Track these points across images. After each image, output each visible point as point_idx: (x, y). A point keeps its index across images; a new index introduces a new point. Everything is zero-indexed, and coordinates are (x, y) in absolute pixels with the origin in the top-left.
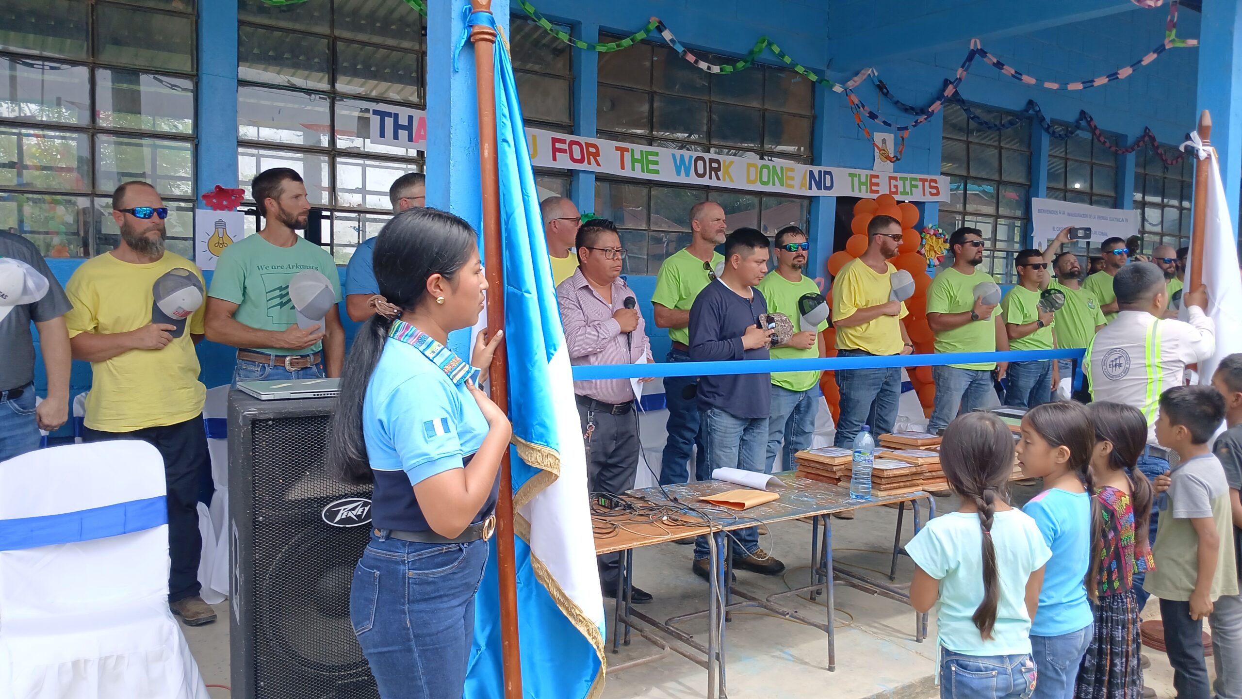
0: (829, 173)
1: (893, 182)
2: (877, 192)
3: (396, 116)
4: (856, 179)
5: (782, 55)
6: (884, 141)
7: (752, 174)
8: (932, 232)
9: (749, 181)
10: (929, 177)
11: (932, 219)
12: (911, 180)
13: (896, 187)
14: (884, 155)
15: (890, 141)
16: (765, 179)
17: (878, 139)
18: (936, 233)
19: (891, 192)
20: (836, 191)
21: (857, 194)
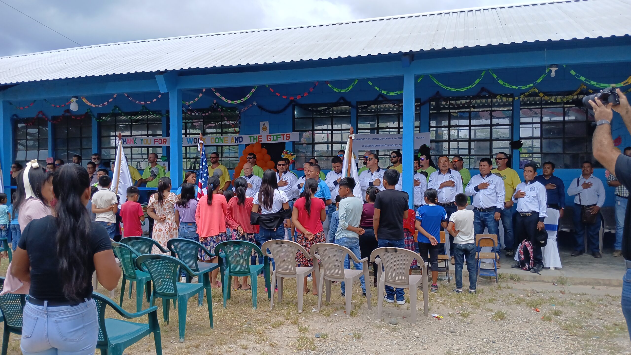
0: (242, 137)
4: (252, 138)
6: (264, 124)
7: (213, 140)
8: (284, 153)
9: (211, 143)
10: (286, 134)
11: (288, 148)
12: (277, 135)
13: (269, 138)
14: (264, 129)
15: (267, 124)
16: (217, 141)
17: (261, 123)
18: (287, 153)
19: (268, 141)
20: (244, 142)
21: (252, 142)
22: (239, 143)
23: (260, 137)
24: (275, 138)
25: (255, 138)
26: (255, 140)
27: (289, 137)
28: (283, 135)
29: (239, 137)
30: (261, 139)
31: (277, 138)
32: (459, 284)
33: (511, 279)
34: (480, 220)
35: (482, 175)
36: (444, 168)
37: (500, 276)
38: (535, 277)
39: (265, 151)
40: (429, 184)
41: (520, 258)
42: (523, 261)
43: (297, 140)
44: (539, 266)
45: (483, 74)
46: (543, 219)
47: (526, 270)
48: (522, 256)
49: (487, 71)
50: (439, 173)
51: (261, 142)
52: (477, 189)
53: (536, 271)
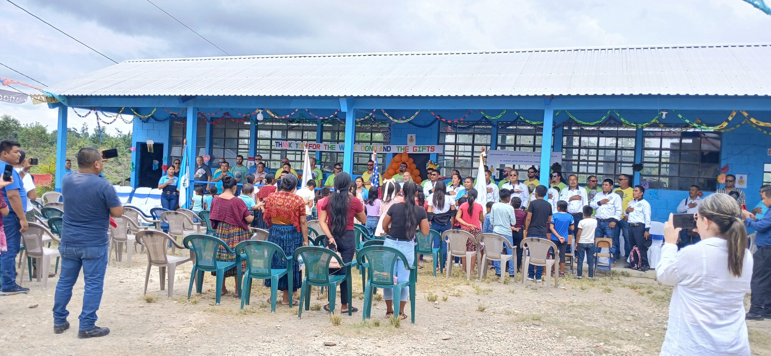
0: (390, 147)
1: (415, 148)
3: (279, 143)
4: (400, 148)
6: (411, 136)
7: (363, 148)
8: (429, 163)
9: (362, 150)
10: (431, 146)
11: (433, 158)
12: (423, 147)
13: (416, 149)
14: (411, 140)
15: (414, 136)
16: (367, 149)
17: (409, 136)
18: (431, 163)
19: (414, 151)
20: (392, 152)
21: (400, 152)
22: (387, 152)
23: (407, 148)
24: (421, 149)
25: (403, 148)
26: (402, 150)
27: (434, 149)
28: (428, 147)
29: (388, 147)
30: (408, 149)
31: (423, 149)
32: (580, 273)
33: (622, 275)
34: (601, 229)
35: (604, 193)
36: (573, 185)
37: (614, 272)
38: (641, 274)
39: (411, 160)
40: (561, 197)
41: (630, 260)
42: (633, 262)
43: (441, 152)
44: (646, 267)
45: (608, 113)
46: (648, 229)
47: (635, 269)
48: (633, 258)
49: (612, 110)
50: (569, 189)
51: (408, 152)
52: (599, 204)
53: (642, 270)
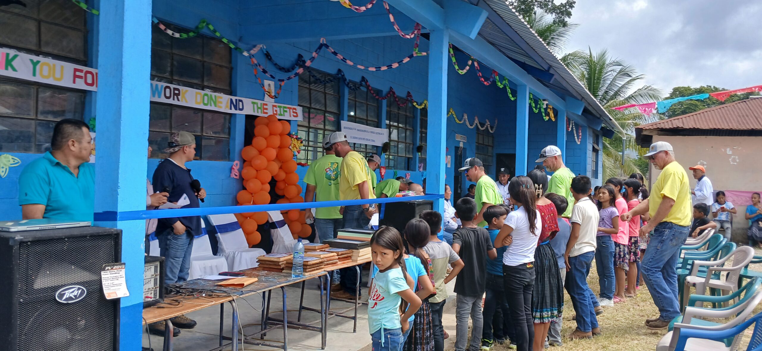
0: (241, 101)
1: (275, 108)
2: (267, 113)
4: (255, 105)
5: (215, 31)
6: (269, 85)
7: (199, 99)
9: (196, 103)
10: (292, 107)
12: (284, 107)
13: (275, 111)
15: (272, 85)
16: (206, 102)
17: (266, 83)
19: (273, 114)
20: (245, 111)
21: (257, 114)
22: (238, 112)
23: (265, 107)
25: (259, 106)
26: (259, 110)
27: (296, 113)
30: (267, 109)
31: (284, 111)
